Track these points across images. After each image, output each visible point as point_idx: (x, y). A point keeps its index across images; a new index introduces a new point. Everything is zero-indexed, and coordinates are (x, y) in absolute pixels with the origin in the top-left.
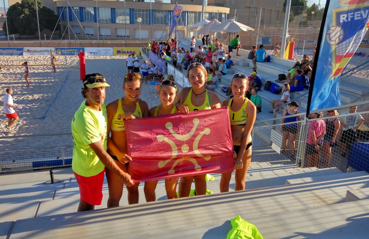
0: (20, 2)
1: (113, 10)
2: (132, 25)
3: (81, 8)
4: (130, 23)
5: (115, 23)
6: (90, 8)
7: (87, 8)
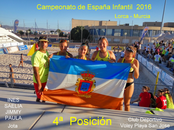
0: (76, 27)
1: (113, 30)
2: (122, 37)
3: (100, 29)
4: (121, 36)
5: (114, 35)
6: (103, 29)
7: (102, 29)
